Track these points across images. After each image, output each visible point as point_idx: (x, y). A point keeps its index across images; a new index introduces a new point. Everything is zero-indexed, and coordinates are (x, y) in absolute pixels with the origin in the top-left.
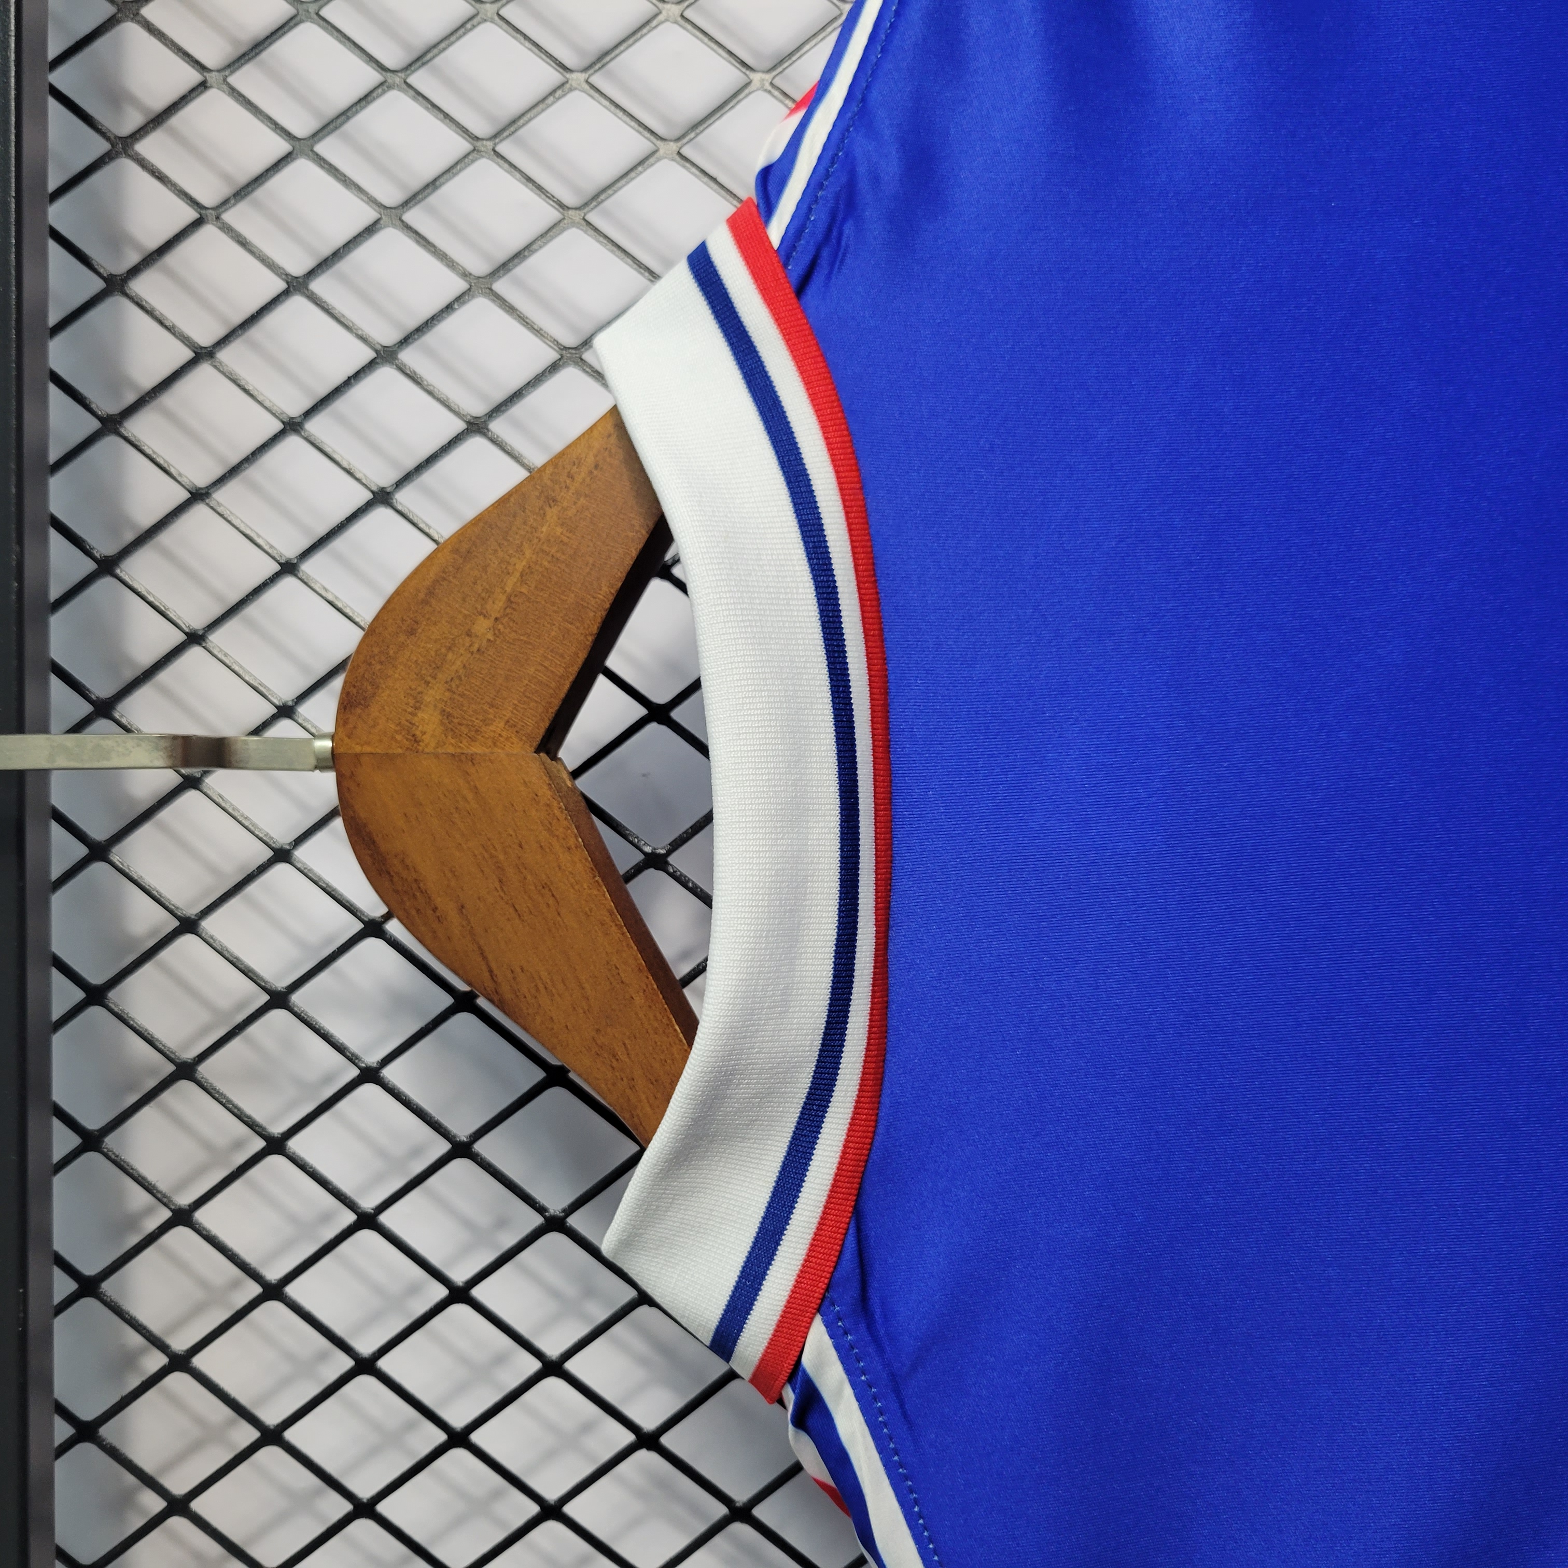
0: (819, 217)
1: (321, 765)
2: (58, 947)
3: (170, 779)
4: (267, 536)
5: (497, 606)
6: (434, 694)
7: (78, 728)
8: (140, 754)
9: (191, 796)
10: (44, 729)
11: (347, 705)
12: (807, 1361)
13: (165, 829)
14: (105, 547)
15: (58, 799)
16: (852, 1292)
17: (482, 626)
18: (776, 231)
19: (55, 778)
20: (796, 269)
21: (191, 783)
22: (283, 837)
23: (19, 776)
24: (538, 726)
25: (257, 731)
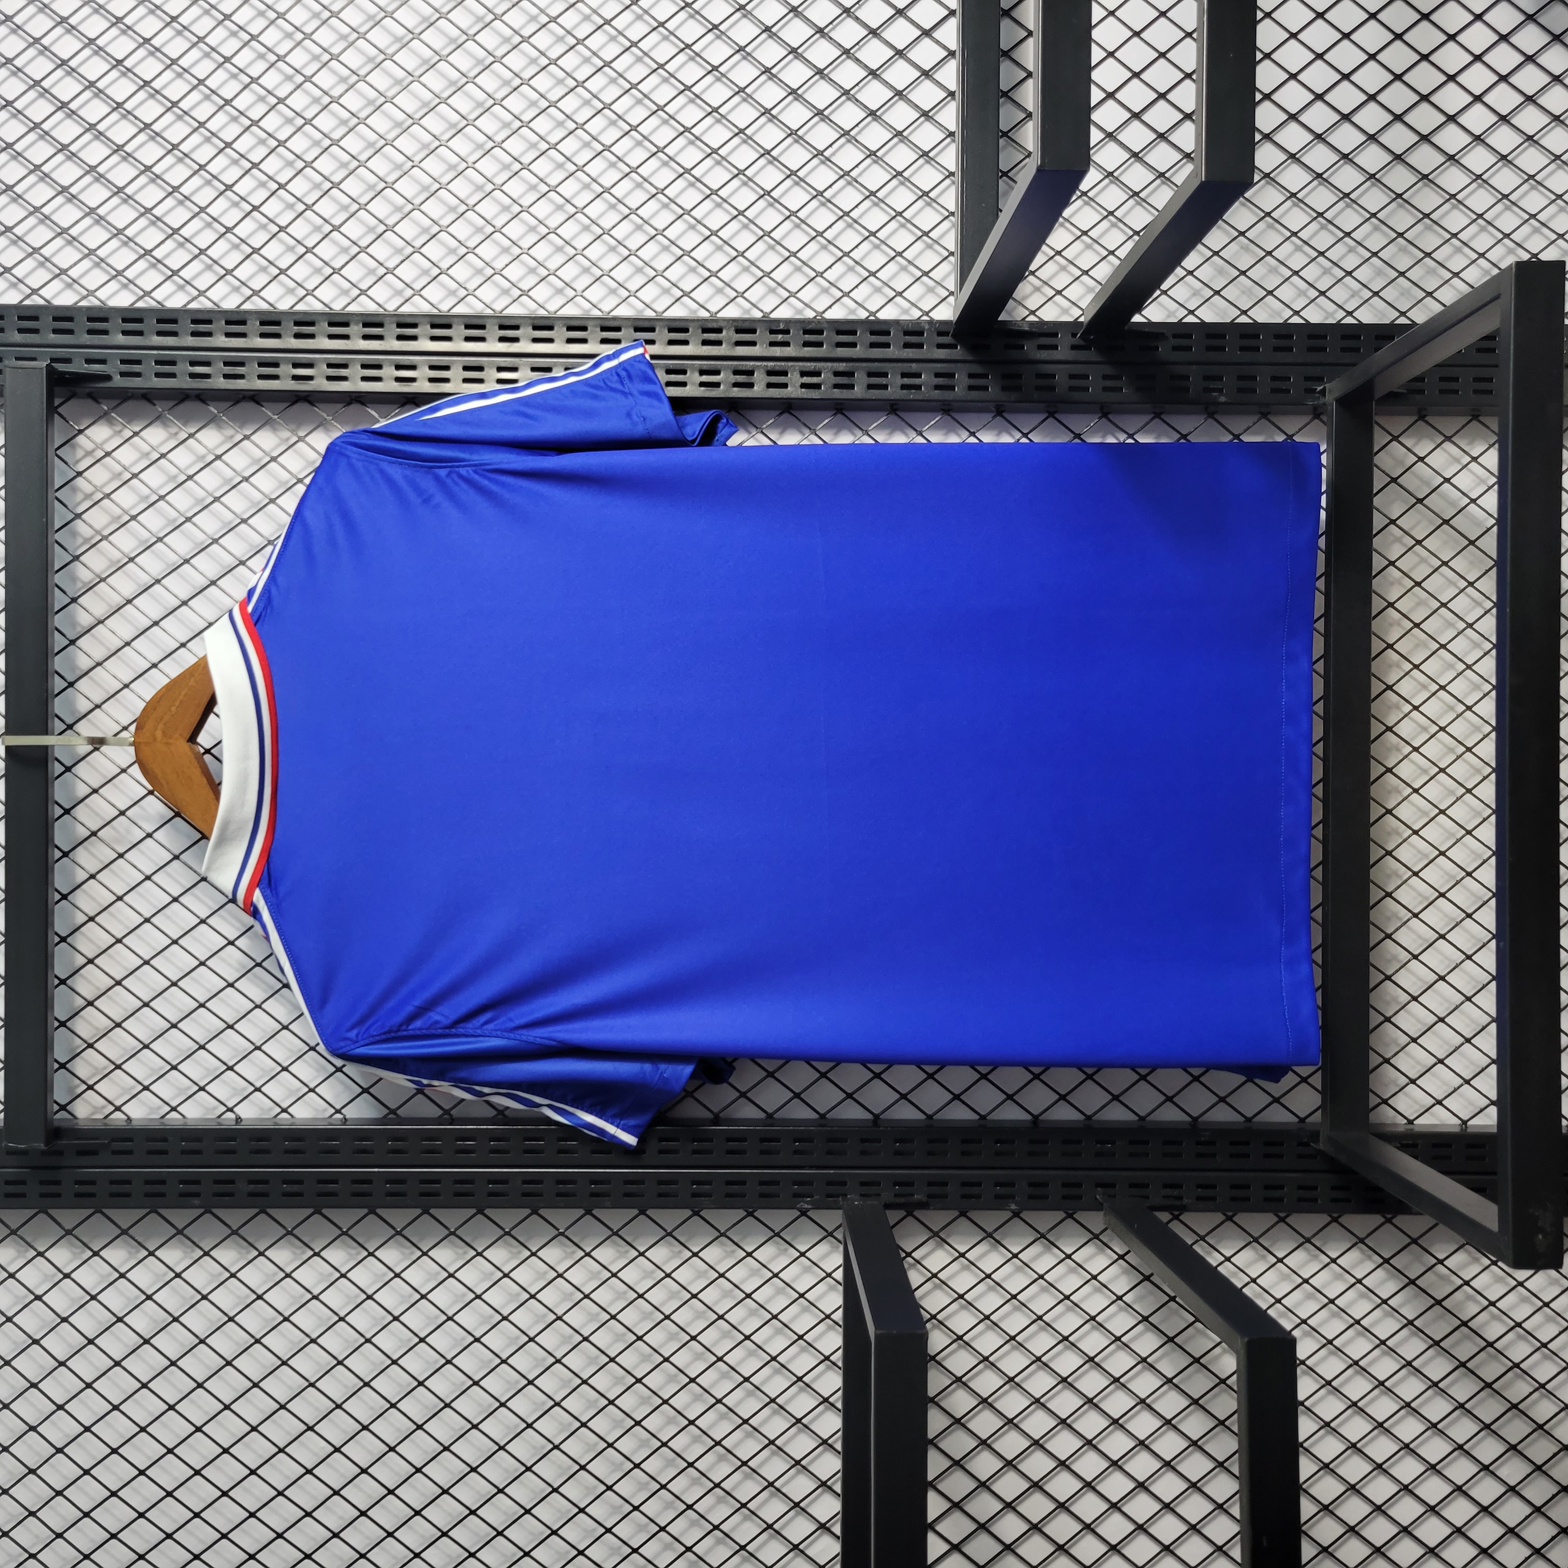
0: (262, 605)
1: (131, 745)
2: (57, 798)
3: (90, 748)
4: (120, 676)
5: (177, 703)
6: (161, 726)
7: (60, 734)
8: (80, 741)
9: (96, 753)
10: (53, 734)
11: (137, 729)
12: (255, 899)
13: (88, 763)
14: (71, 679)
15: (57, 755)
16: (266, 881)
17: (173, 709)
18: (250, 608)
19: (56, 749)
20: (255, 618)
21: (96, 749)
22: (124, 766)
23: (46, 747)
24: (187, 735)
25: (116, 735)
